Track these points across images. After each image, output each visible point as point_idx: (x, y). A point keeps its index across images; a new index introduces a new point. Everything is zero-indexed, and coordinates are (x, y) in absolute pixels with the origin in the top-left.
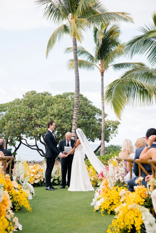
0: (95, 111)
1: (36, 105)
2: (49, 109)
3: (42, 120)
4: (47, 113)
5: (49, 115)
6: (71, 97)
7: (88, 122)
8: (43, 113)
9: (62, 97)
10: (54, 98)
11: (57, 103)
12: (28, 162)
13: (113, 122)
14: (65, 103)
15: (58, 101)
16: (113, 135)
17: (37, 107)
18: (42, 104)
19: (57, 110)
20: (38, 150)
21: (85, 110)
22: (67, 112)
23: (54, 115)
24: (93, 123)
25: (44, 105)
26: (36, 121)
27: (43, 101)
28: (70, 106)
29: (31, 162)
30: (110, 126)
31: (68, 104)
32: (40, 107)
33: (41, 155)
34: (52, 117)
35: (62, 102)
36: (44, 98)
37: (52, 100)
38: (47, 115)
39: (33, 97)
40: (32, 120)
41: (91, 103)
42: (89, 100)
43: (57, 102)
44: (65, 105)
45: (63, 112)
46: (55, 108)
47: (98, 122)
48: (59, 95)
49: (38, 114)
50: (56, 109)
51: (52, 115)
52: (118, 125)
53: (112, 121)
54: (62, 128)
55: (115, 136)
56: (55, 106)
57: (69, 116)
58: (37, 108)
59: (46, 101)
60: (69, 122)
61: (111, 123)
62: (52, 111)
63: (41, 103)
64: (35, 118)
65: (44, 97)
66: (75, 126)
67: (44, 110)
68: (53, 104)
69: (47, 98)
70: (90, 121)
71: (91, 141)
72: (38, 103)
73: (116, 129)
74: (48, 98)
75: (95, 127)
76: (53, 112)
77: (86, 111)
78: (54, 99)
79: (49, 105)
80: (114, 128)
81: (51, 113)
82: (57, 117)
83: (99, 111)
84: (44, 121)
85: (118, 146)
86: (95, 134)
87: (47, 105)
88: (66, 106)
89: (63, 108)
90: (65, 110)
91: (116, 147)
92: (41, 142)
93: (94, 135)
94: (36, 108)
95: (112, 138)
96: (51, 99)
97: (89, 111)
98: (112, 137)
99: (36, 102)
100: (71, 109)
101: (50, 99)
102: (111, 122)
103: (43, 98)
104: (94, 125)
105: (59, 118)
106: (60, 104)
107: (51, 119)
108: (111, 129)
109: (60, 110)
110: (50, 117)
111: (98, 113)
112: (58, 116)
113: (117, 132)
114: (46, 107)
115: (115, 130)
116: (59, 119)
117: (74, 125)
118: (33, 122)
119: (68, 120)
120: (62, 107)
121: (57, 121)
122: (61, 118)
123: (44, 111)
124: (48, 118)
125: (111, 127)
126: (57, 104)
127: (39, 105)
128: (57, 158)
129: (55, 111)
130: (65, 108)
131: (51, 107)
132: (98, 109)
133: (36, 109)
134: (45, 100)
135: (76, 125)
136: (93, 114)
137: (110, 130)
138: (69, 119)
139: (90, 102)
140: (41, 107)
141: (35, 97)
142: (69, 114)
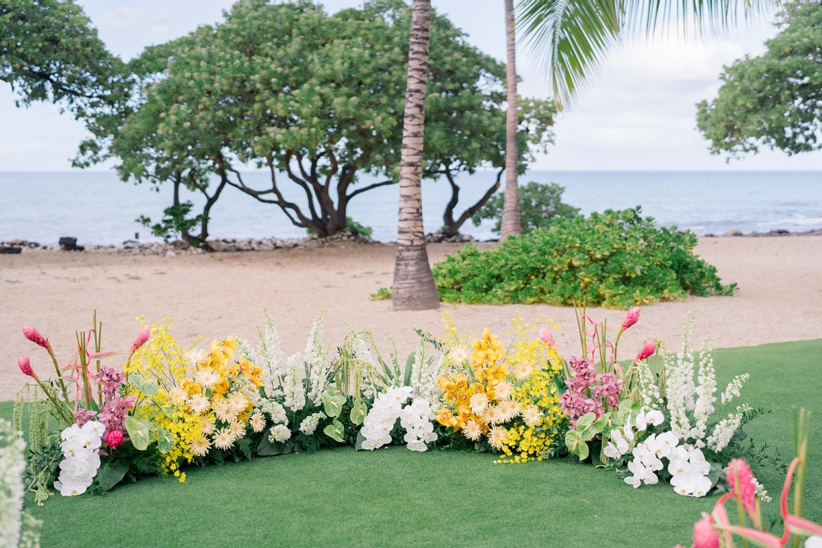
0: (478, 63)
1: (267, 46)
2: (312, 60)
3: (291, 100)
4: (306, 75)
5: (314, 81)
6: (393, 17)
7: (456, 104)
8: (295, 74)
9: (361, 17)
10: (333, 19)
11: (344, 38)
12: (253, 242)
13: (538, 104)
14: (371, 36)
15: (349, 31)
16: (538, 147)
17: (270, 52)
18: (290, 40)
19: (343, 63)
20: (283, 204)
21: (445, 63)
22: (381, 70)
23: (333, 81)
24: (472, 108)
25: (295, 45)
26: (267, 103)
27: (295, 31)
28: (391, 49)
29: (264, 242)
30: (527, 116)
31: (381, 42)
32: (281, 53)
33: (295, 223)
34: (326, 90)
35: (363, 32)
36: (297, 20)
37: (324, 28)
38: (306, 81)
39: (256, 18)
40: (254, 102)
41: (465, 38)
42: (456, 26)
43: (344, 34)
44: (372, 47)
45: (364, 70)
46: (338, 58)
47: (487, 104)
48: (352, 11)
49: (274, 80)
50: (340, 61)
51: (325, 82)
52: (554, 115)
53: (533, 101)
54: (364, 127)
55: (545, 152)
56: (336, 48)
57: (389, 82)
58: (272, 58)
59: (305, 29)
60: (387, 105)
61: (531, 108)
62: (327, 66)
63: (286, 37)
64: (267, 93)
65: (296, 17)
66: (416, 121)
67: (295, 65)
68: (329, 41)
69: (307, 18)
70: (464, 102)
71: (465, 169)
72: (275, 40)
73: (549, 128)
74: (310, 21)
75: (479, 122)
76: (328, 72)
77: (448, 67)
78: (332, 24)
79: (313, 47)
80: (542, 122)
81: (321, 72)
82: (345, 89)
83: (491, 66)
84: (297, 105)
85: (553, 184)
86: (481, 148)
87: (309, 45)
88: (377, 47)
89: (367, 54)
90: (373, 64)
91: (545, 188)
92: (292, 176)
93: (475, 149)
94: (267, 55)
95: (534, 160)
96: (323, 25)
97: (458, 64)
98: (535, 154)
99: (269, 36)
100: (393, 57)
101: (319, 21)
102: (531, 104)
103: (292, 22)
104: (475, 116)
105: (353, 91)
106: (354, 40)
107: (321, 95)
108: (533, 128)
109: (355, 63)
110: (317, 88)
111: (488, 70)
112: (346, 86)
113: (553, 138)
114: (304, 52)
115: (544, 130)
116: (349, 96)
117: (413, 116)
118: (257, 106)
119: (384, 100)
120: (361, 50)
121: (346, 104)
122: (360, 94)
123: (295, 69)
124: (311, 91)
125: (532, 120)
126: (345, 41)
127: (278, 45)
128: (349, 233)
129: (337, 65)
130: (372, 56)
131: (323, 51)
132: (488, 59)
133: (269, 60)
134: (299, 29)
135: (420, 116)
136: (471, 75)
137: (528, 130)
138: (389, 95)
139: (458, 33)
140: (286, 55)
141: (264, 16)
142: (386, 76)
